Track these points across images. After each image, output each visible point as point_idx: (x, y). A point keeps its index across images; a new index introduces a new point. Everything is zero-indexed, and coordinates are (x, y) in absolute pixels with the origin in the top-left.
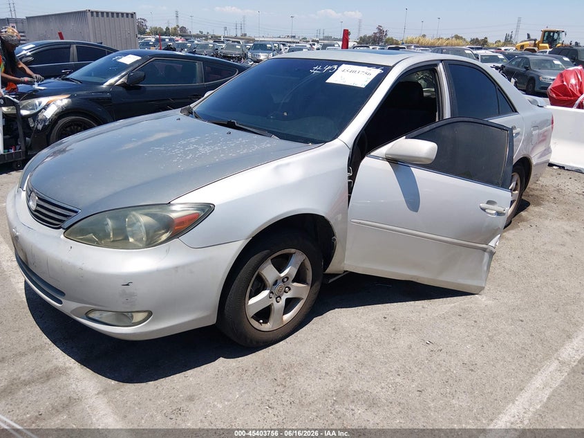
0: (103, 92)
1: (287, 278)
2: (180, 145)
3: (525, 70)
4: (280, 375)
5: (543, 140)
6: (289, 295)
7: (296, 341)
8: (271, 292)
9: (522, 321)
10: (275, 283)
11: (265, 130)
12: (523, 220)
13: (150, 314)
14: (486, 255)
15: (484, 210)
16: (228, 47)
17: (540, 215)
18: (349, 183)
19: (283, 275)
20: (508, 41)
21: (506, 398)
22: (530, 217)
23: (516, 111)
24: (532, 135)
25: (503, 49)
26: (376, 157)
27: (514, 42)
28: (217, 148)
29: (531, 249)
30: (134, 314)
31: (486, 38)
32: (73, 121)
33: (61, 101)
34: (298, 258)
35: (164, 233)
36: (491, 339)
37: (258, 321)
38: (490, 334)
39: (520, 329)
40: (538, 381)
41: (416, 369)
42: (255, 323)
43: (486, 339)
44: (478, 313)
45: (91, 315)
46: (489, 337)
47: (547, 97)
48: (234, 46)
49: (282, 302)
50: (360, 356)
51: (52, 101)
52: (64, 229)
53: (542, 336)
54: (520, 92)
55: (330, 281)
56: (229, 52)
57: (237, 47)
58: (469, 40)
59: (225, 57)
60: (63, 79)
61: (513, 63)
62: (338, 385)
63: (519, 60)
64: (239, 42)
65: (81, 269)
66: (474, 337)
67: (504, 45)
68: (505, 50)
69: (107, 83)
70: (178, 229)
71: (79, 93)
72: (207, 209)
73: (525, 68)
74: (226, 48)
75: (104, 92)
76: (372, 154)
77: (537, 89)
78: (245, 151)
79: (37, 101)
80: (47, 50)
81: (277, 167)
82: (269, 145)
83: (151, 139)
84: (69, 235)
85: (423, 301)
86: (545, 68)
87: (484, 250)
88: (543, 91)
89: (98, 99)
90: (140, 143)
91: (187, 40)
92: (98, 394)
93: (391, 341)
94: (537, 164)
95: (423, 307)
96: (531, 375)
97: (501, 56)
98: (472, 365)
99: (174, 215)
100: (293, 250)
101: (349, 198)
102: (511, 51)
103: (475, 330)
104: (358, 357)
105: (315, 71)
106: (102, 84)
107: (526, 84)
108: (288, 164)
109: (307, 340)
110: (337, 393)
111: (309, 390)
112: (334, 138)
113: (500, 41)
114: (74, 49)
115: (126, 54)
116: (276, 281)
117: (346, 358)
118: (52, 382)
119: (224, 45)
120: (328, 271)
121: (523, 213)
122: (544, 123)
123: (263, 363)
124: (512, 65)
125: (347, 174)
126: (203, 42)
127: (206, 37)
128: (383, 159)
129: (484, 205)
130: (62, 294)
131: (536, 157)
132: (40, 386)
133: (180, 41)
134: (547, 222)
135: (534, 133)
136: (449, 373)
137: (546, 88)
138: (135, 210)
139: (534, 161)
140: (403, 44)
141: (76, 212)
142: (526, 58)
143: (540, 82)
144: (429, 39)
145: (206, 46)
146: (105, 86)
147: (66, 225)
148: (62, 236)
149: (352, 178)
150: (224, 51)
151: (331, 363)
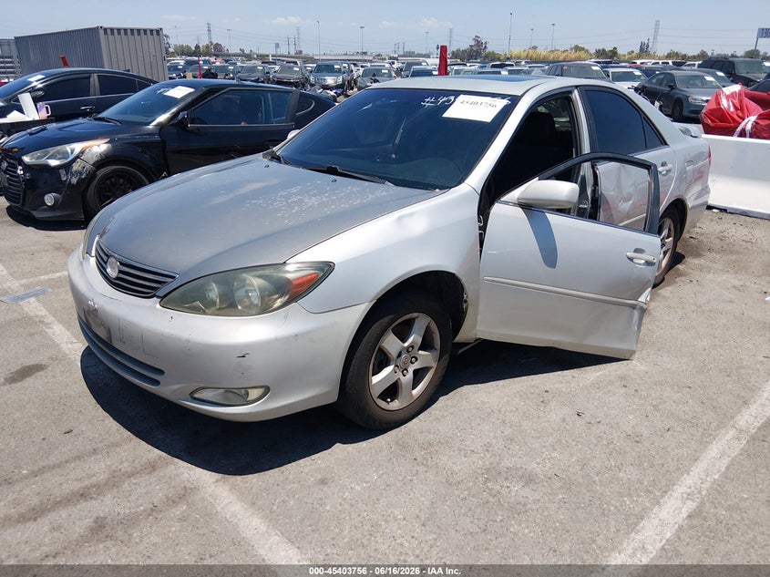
0: (149, 134)
1: (413, 347)
2: (281, 197)
3: (668, 89)
4: (419, 455)
5: (700, 177)
6: (417, 366)
7: (431, 419)
8: (397, 366)
9: (690, 388)
10: (400, 355)
11: (374, 176)
12: (680, 274)
13: (267, 390)
14: (636, 314)
15: (631, 259)
16: (283, 69)
17: (701, 268)
18: (480, 234)
19: (406, 344)
20: (644, 51)
21: (678, 469)
22: (690, 271)
23: (666, 144)
24: (686, 172)
25: (638, 62)
26: (506, 203)
27: (652, 52)
28: (325, 199)
29: (694, 308)
30: (249, 390)
31: (615, 48)
32: (113, 172)
33: (99, 147)
34: (422, 322)
35: (278, 298)
36: (656, 407)
37: (385, 400)
38: (655, 403)
39: (688, 396)
40: (713, 450)
41: (574, 443)
42: (382, 404)
43: (650, 408)
44: (638, 380)
45: (196, 396)
46: (653, 406)
47: (699, 123)
48: (291, 68)
49: (410, 375)
50: (508, 431)
51: (88, 147)
52: (158, 297)
53: (715, 404)
54: (667, 119)
55: (460, 351)
56: (285, 76)
57: (295, 69)
58: (593, 51)
59: (279, 83)
60: (96, 119)
61: (654, 81)
62: (487, 463)
63: (662, 77)
64: (296, 63)
65: (188, 341)
66: (635, 407)
67: (639, 57)
68: (642, 63)
69: (154, 123)
70: (295, 292)
71: (120, 136)
72: (326, 269)
73: (670, 86)
74: (281, 71)
75: (151, 134)
76: (503, 199)
77: (686, 113)
78: (358, 202)
79: (68, 148)
80: (62, 81)
81: (400, 218)
82: (384, 193)
83: (242, 191)
84: (166, 303)
85: (572, 371)
86: (694, 86)
87: (633, 307)
88: (693, 115)
89: (143, 143)
90: (231, 196)
91: (227, 61)
92: (216, 482)
93: (541, 415)
94: (693, 207)
95: (573, 377)
96: (704, 444)
97: (637, 73)
98: (637, 436)
99: (290, 276)
100: (415, 315)
101: (481, 251)
102: (649, 65)
103: (636, 400)
104: (506, 433)
105: (428, 103)
106: (148, 124)
107: (671, 107)
108: (411, 215)
109: (443, 417)
110: (488, 470)
111: (456, 469)
112: (460, 183)
113: (633, 52)
114: (94, 79)
115: (174, 86)
116: (400, 353)
117: (492, 434)
118: (159, 473)
119: (277, 68)
120: (457, 339)
121: (680, 267)
122: (699, 157)
123: (397, 443)
124: (653, 84)
125: (477, 224)
126: (248, 64)
127: (249, 57)
128: (514, 204)
129: (630, 254)
130: (161, 372)
131: (693, 198)
132: (147, 478)
133: (218, 64)
134: (710, 276)
135: (688, 168)
136: (612, 446)
137: (698, 112)
138: (245, 272)
139: (690, 204)
140: (508, 59)
141: (173, 277)
142: (670, 74)
143: (690, 104)
144: (542, 51)
145: (253, 69)
146: (150, 127)
147: (162, 292)
148: (158, 306)
149: (483, 229)
150: (278, 75)
151: (475, 440)
